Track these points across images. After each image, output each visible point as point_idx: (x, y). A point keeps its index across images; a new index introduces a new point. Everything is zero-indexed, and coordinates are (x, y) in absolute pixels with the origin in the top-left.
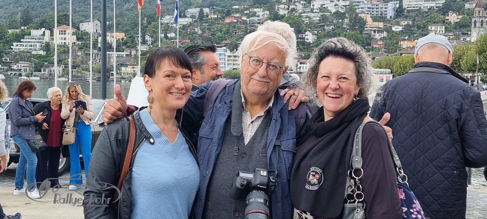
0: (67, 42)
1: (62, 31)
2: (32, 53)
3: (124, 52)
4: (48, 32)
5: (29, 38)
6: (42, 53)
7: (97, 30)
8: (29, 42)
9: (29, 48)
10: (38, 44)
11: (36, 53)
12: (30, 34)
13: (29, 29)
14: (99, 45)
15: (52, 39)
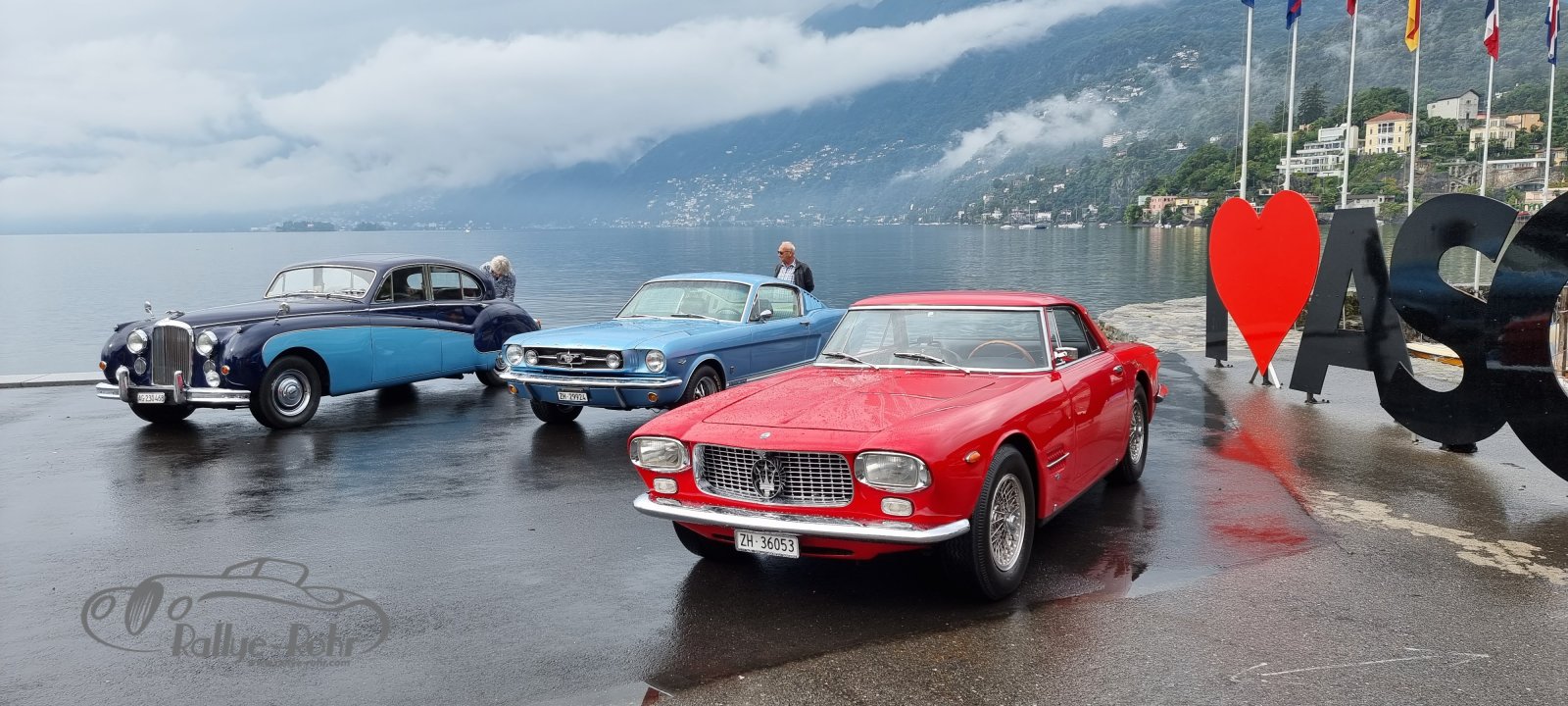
0: (1395, 146)
1: (1385, 125)
2: (1318, 176)
3: (1533, 156)
4: (1354, 132)
5: (1313, 147)
7: (1468, 115)
8: (1312, 154)
9: (1312, 166)
10: (1330, 157)
11: (1326, 175)
12: (1315, 139)
13: (1315, 129)
14: (1472, 147)
15: (1362, 144)
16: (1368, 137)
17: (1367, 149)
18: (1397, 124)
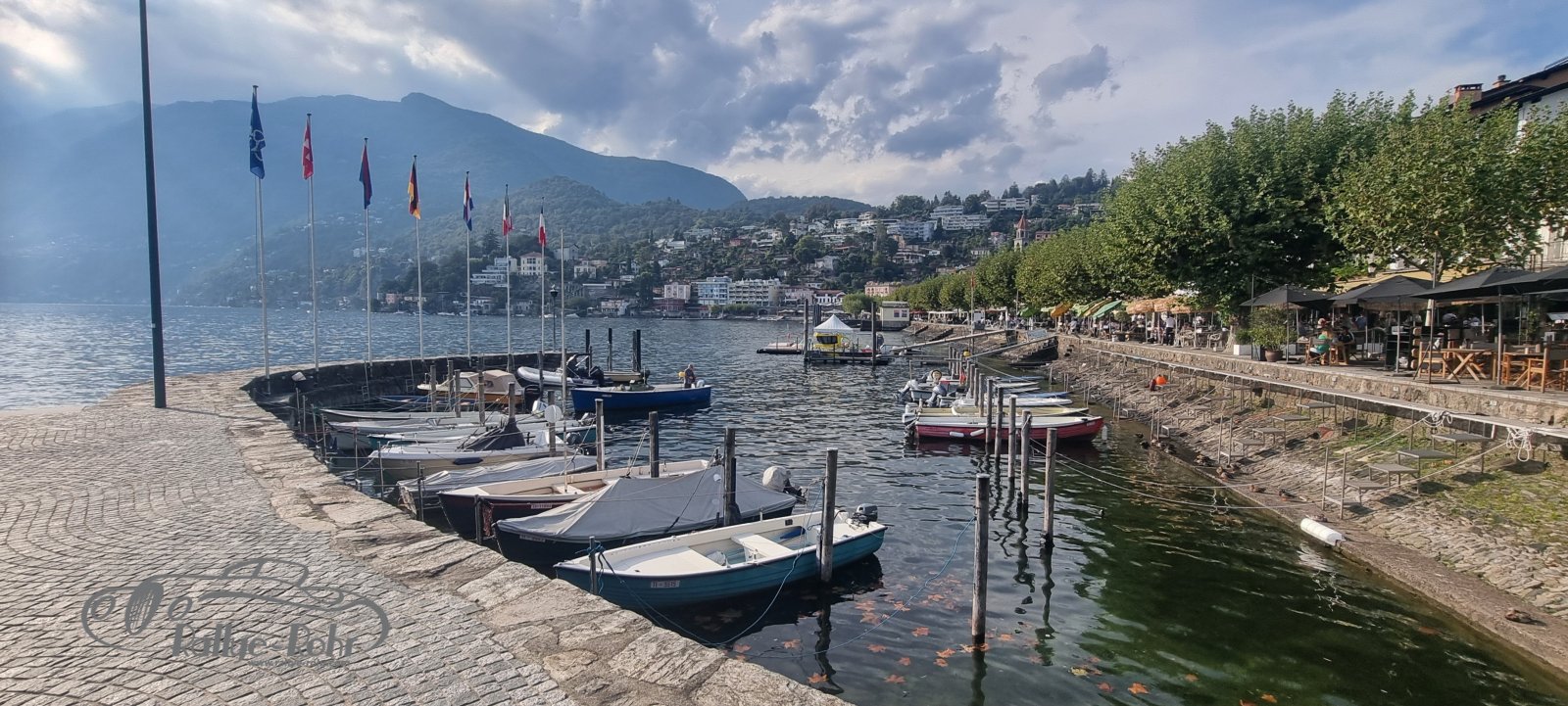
0: (537, 272)
1: (530, 259)
2: (495, 286)
3: (603, 282)
4: (514, 261)
5: (491, 268)
6: (507, 285)
8: (491, 273)
9: (490, 279)
10: (501, 275)
11: (500, 286)
12: (493, 264)
13: (493, 257)
14: (575, 276)
15: (520, 269)
16: (522, 266)
17: (522, 271)
18: (537, 259)
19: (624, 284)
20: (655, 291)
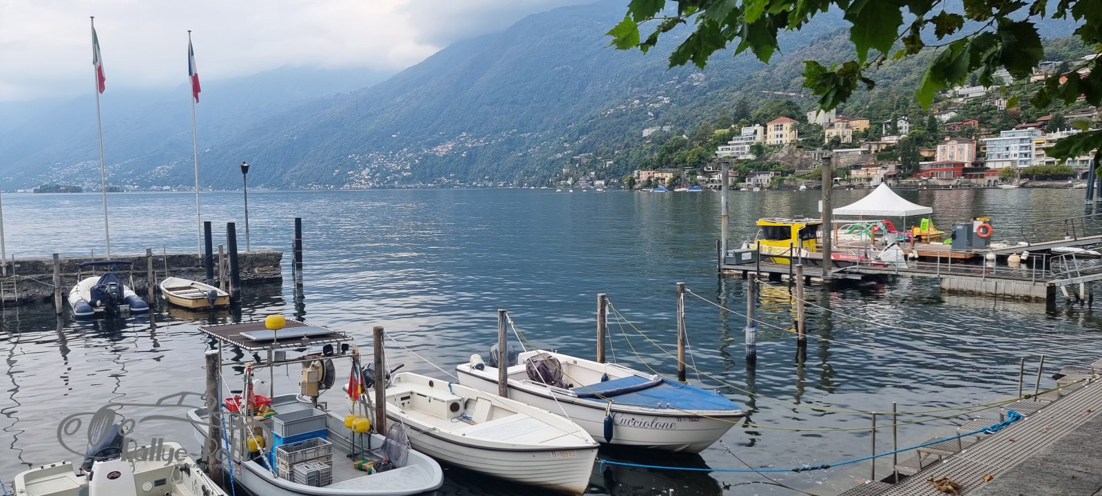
1: (778, 126)
2: (739, 158)
3: (859, 147)
5: (737, 139)
6: (751, 157)
7: (830, 120)
8: (738, 144)
9: (735, 152)
10: (747, 146)
11: (744, 158)
12: (739, 134)
13: (740, 127)
14: (826, 141)
15: (766, 138)
16: (769, 133)
17: (768, 141)
18: (785, 125)
19: (884, 147)
20: (925, 154)
